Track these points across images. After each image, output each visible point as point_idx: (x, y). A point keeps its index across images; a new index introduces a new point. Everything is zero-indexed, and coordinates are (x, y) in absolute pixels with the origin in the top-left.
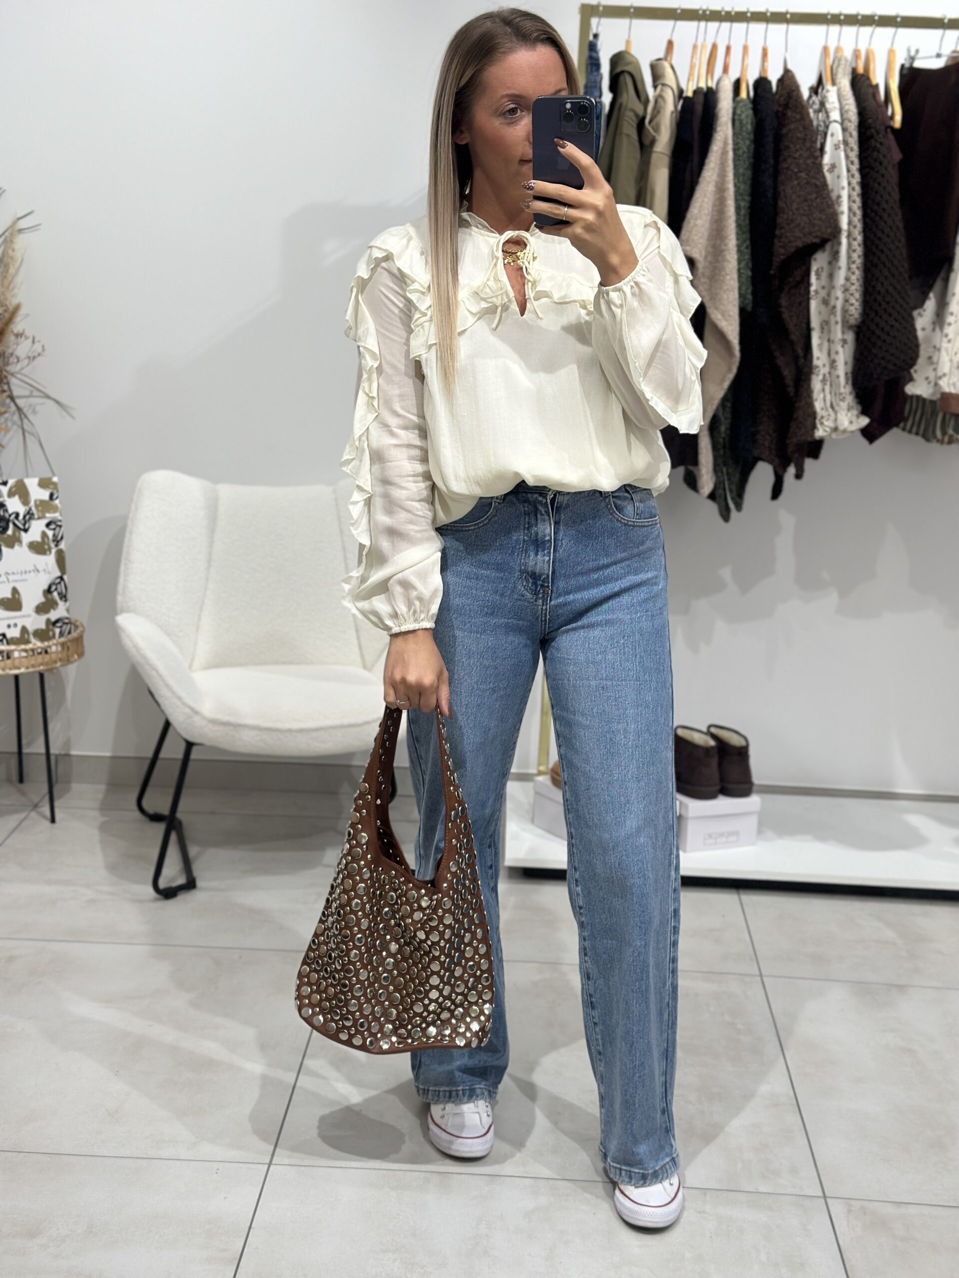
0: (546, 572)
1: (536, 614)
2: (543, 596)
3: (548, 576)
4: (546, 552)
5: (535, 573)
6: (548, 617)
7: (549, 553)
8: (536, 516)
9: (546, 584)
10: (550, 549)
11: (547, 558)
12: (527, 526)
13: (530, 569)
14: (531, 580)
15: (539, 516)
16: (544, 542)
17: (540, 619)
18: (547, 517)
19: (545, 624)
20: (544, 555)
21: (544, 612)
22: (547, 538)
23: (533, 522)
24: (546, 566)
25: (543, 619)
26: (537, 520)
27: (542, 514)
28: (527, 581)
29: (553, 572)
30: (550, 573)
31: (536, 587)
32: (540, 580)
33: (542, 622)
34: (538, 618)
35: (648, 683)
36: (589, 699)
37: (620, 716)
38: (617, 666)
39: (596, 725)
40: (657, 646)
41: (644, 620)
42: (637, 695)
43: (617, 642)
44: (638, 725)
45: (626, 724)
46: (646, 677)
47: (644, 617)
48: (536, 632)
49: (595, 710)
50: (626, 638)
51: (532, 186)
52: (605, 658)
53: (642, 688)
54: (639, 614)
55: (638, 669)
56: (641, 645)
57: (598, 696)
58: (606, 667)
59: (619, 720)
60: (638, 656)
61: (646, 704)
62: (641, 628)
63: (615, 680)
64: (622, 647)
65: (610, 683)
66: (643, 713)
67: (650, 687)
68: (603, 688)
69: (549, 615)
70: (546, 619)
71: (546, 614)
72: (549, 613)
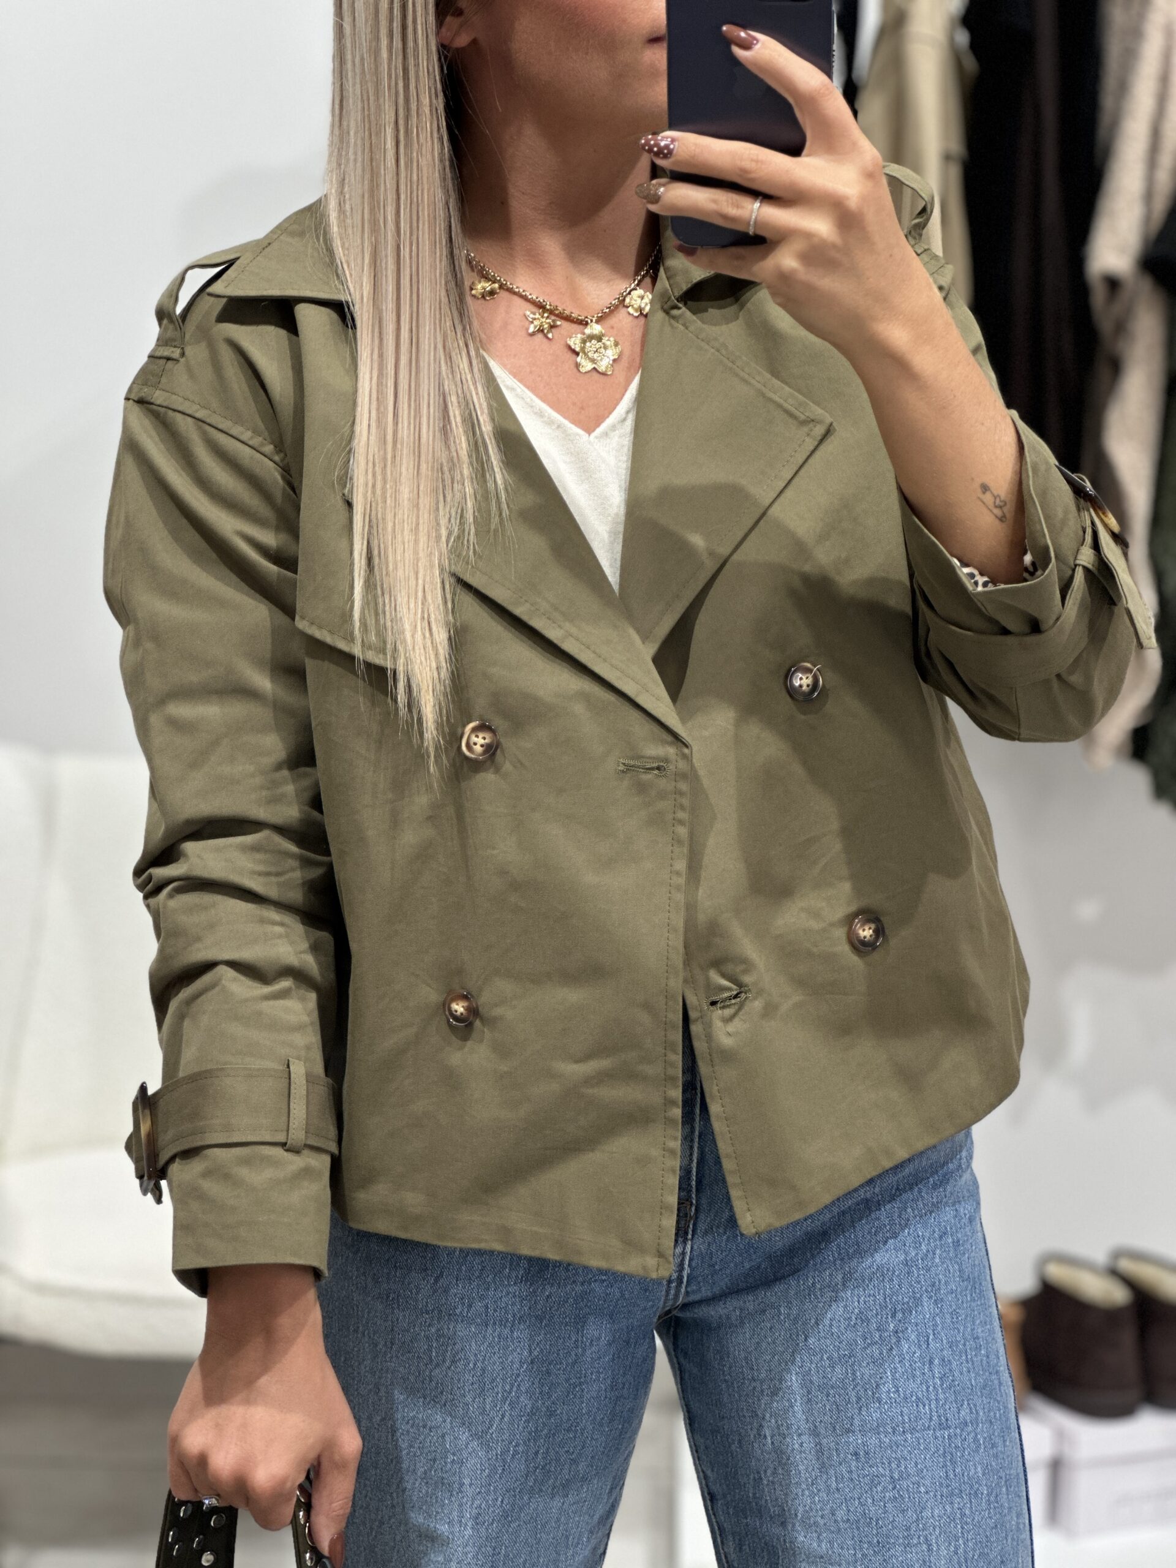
6: (686, 1272)
19: (678, 1288)
30: (694, 1165)
35: (970, 1428)
36: (822, 1487)
37: (908, 1529)
38: (889, 1392)
39: (848, 1554)
40: (978, 1322)
41: (937, 1260)
42: (944, 1466)
43: (878, 1330)
44: (957, 1548)
45: (924, 1547)
46: (963, 1413)
47: (938, 1252)
48: (652, 1306)
49: (841, 1514)
50: (899, 1315)
51: (667, 146)
52: (854, 1374)
53: (957, 1447)
54: (923, 1247)
55: (941, 1396)
56: (939, 1328)
57: (847, 1475)
58: (859, 1399)
59: (905, 1538)
60: (936, 1362)
61: (971, 1487)
62: (933, 1285)
63: (886, 1433)
64: (894, 1340)
65: (873, 1441)
66: (967, 1512)
67: (976, 1440)
68: (856, 1454)
69: (689, 1266)
70: (680, 1278)
71: (681, 1264)
72: (690, 1260)
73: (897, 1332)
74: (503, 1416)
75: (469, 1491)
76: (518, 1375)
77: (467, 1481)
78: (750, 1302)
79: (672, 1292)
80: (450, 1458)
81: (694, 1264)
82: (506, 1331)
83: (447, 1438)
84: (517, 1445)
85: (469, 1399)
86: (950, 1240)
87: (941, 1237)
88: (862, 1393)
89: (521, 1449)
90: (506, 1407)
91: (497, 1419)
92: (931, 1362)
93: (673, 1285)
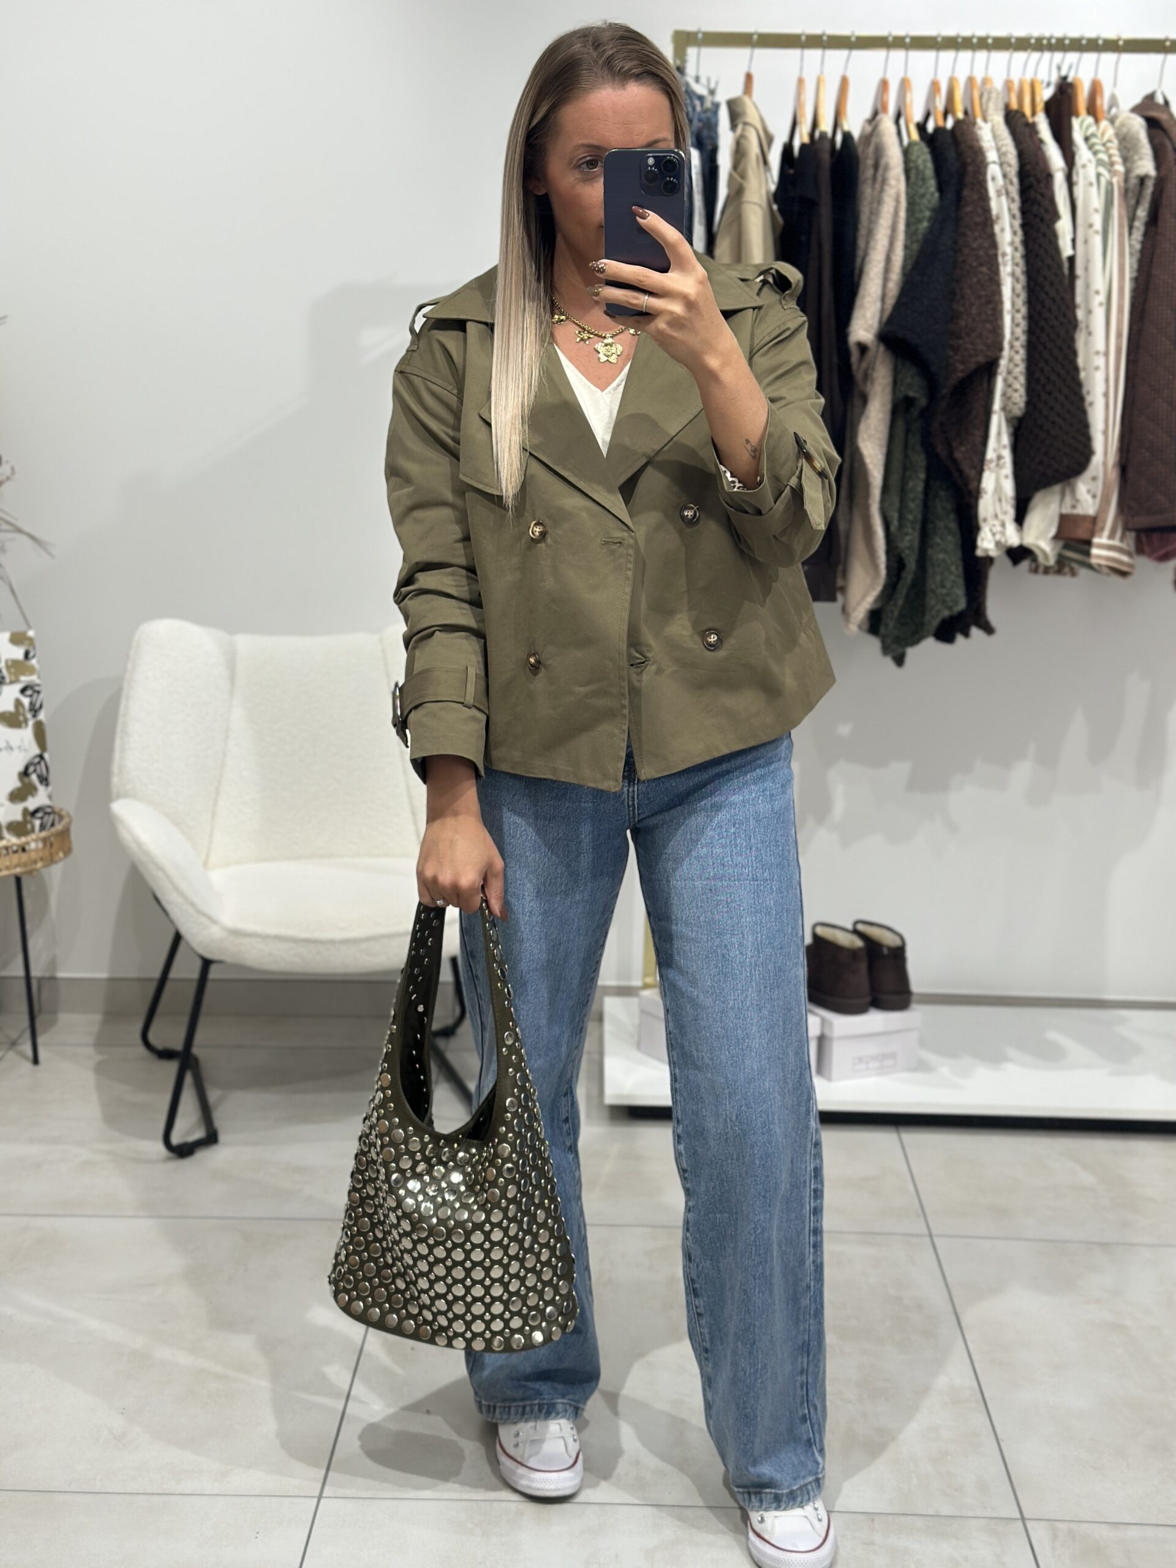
1: (620, 796)
6: (636, 800)
35: (769, 882)
36: (694, 905)
37: (733, 926)
38: (728, 861)
39: (704, 938)
40: (779, 834)
41: (760, 802)
42: (754, 898)
43: (726, 831)
44: (757, 937)
45: (741, 936)
46: (765, 874)
47: (761, 798)
48: (622, 819)
49: (702, 919)
50: (737, 826)
51: (602, 267)
52: (712, 851)
53: (760, 890)
54: (753, 795)
55: (754, 865)
56: (757, 833)
57: (706, 900)
58: (714, 864)
59: (732, 931)
60: (754, 849)
61: (767, 910)
62: (756, 813)
63: (726, 880)
64: (733, 837)
65: (719, 884)
66: (764, 921)
67: (771, 888)
68: (711, 890)
69: (638, 798)
70: (634, 804)
71: (633, 797)
72: (638, 795)
74: (545, 864)
75: (528, 899)
76: (552, 845)
77: (526, 894)
78: (667, 816)
79: (631, 813)
80: (519, 882)
81: (640, 797)
82: (547, 823)
83: (517, 873)
84: (551, 879)
85: (528, 854)
86: (768, 793)
87: (763, 791)
89: (553, 881)
90: (546, 860)
91: (542, 866)
92: (751, 849)
93: (631, 809)
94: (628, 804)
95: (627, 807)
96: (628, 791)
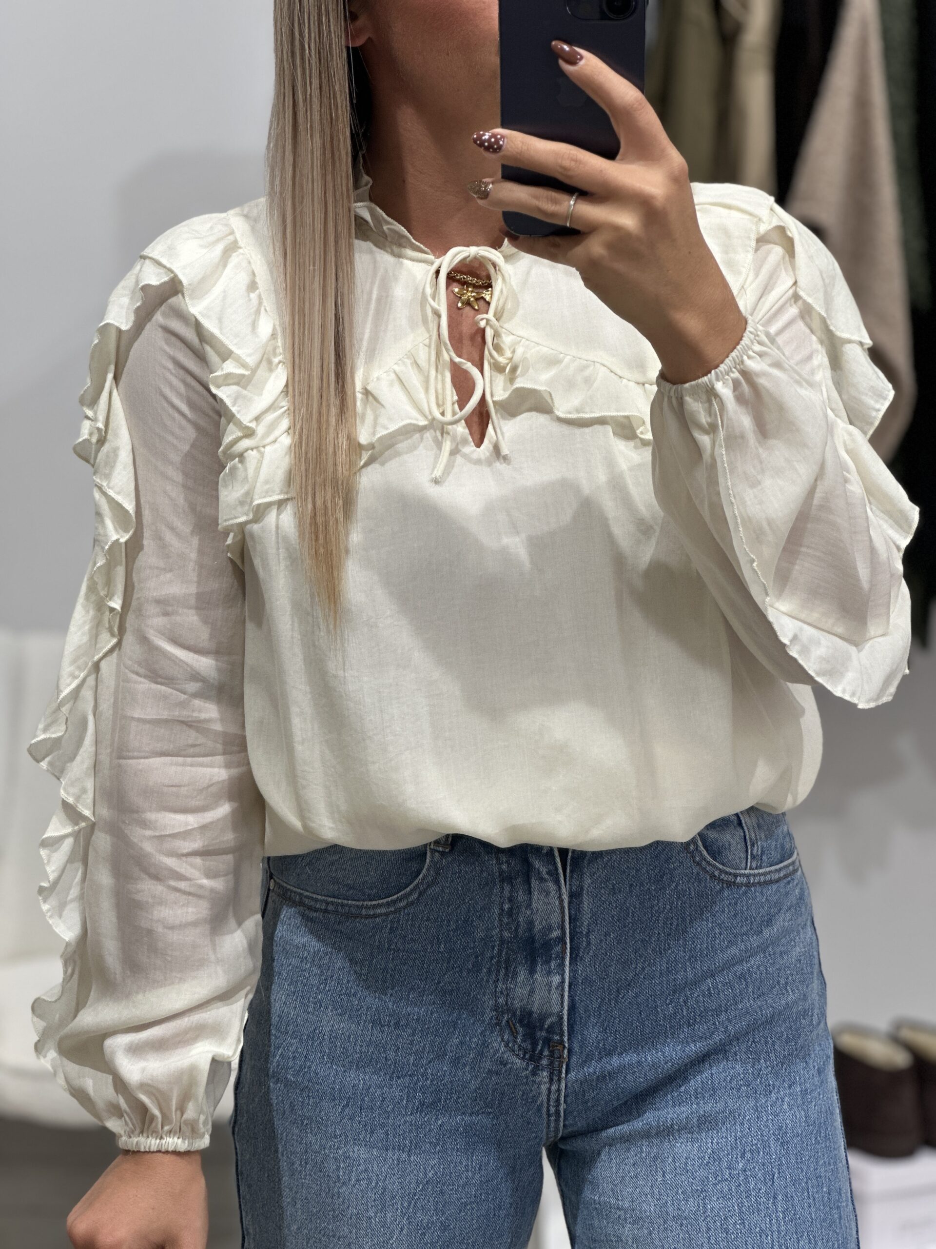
0: (556, 1009)
1: (534, 1100)
2: (551, 1063)
3: (561, 1018)
4: (553, 964)
5: (530, 1013)
6: (562, 1108)
7: (562, 965)
8: (528, 882)
9: (557, 1038)
10: (563, 959)
11: (556, 979)
12: (506, 906)
13: (517, 1004)
14: (520, 1030)
15: (534, 882)
16: (547, 946)
17: (545, 1110)
18: (551, 886)
19: (557, 1120)
20: (549, 973)
21: (553, 1097)
22: (555, 934)
23: (521, 897)
24: (555, 996)
25: (552, 1110)
26: (530, 893)
27: (542, 880)
28: (514, 1034)
29: (572, 1008)
30: (565, 1012)
31: (534, 1044)
32: (541, 1030)
33: (549, 1115)
34: (539, 1109)
48: (536, 1138)
51: (497, 142)
69: (565, 1102)
70: (557, 1112)
71: (558, 1100)
72: (565, 1097)
73: (745, 1171)
79: (552, 1125)
88: (711, 1224)
93: (553, 1118)
94: (548, 1110)
95: (545, 1116)
96: (549, 1090)
